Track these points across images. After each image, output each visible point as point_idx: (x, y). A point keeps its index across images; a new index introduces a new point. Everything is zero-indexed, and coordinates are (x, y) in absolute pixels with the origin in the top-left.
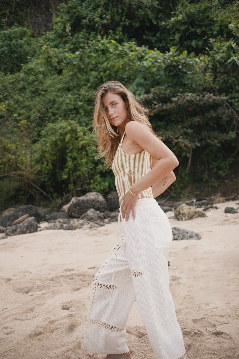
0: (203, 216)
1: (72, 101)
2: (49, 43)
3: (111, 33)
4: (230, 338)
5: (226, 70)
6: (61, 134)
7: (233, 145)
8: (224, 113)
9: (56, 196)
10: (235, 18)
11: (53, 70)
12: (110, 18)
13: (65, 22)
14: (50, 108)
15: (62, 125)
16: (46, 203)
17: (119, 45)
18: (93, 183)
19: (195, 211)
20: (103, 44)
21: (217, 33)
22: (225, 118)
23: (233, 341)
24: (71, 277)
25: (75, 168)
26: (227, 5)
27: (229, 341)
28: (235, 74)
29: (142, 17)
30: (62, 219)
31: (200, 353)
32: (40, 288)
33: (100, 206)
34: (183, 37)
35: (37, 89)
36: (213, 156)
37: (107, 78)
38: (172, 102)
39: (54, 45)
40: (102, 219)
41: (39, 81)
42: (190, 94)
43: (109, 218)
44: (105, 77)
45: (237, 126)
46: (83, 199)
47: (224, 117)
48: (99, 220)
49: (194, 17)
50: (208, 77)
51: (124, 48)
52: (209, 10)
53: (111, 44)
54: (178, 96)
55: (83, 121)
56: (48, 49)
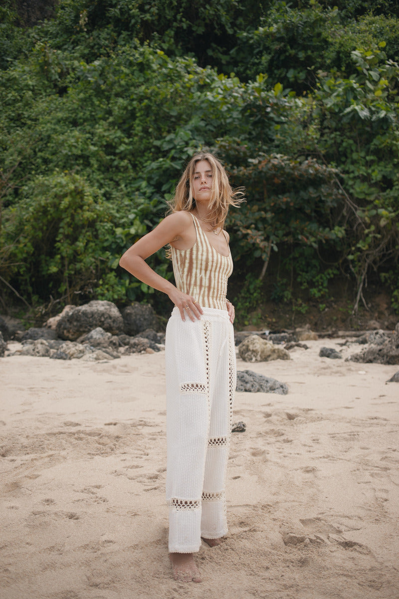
0: (285, 358)
1: (80, 143)
2: (46, 39)
3: (156, 39)
4: (370, 552)
5: (340, 125)
6: (56, 196)
7: (339, 249)
8: (330, 195)
9: (36, 300)
10: (362, 43)
11: (50, 87)
12: (157, 11)
13: (79, 8)
14: (40, 151)
15: (60, 180)
16: (17, 311)
17: (168, 60)
18: (102, 285)
19: (273, 349)
20: (142, 54)
21: (331, 63)
22: (330, 203)
23: (374, 557)
24: (76, 436)
25: (75, 257)
26: (349, 20)
27: (368, 557)
28: (353, 134)
29: (210, 20)
30: (45, 340)
31: (325, 573)
32: (26, 449)
33: (112, 324)
34: (275, 63)
35: (19, 115)
36: (304, 263)
37: (143, 112)
38: (247, 165)
39: (56, 44)
40: (116, 346)
41: (24, 102)
42: (278, 156)
43: (127, 347)
44: (140, 110)
45: (347, 218)
46: (86, 310)
47: (329, 200)
48: (110, 347)
49: (297, 31)
50: (313, 132)
51: (177, 66)
52: (322, 23)
53: (156, 55)
54: (260, 156)
55: (95, 179)
56: (45, 48)
